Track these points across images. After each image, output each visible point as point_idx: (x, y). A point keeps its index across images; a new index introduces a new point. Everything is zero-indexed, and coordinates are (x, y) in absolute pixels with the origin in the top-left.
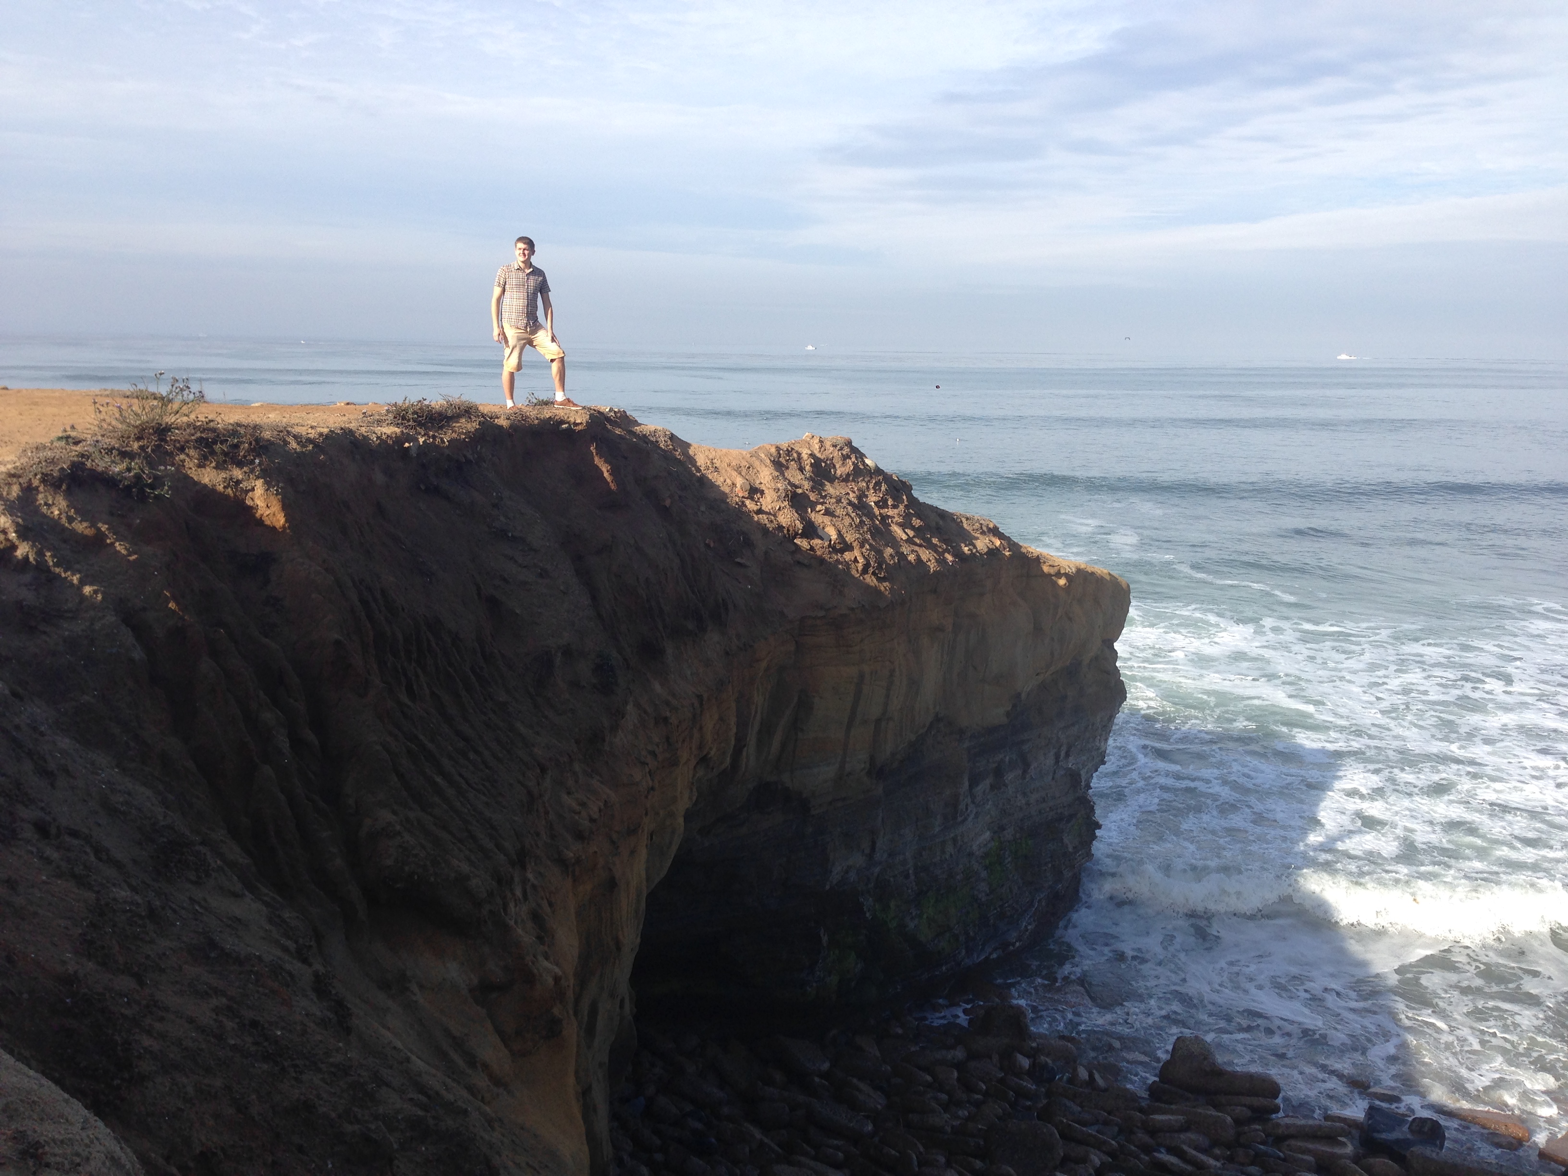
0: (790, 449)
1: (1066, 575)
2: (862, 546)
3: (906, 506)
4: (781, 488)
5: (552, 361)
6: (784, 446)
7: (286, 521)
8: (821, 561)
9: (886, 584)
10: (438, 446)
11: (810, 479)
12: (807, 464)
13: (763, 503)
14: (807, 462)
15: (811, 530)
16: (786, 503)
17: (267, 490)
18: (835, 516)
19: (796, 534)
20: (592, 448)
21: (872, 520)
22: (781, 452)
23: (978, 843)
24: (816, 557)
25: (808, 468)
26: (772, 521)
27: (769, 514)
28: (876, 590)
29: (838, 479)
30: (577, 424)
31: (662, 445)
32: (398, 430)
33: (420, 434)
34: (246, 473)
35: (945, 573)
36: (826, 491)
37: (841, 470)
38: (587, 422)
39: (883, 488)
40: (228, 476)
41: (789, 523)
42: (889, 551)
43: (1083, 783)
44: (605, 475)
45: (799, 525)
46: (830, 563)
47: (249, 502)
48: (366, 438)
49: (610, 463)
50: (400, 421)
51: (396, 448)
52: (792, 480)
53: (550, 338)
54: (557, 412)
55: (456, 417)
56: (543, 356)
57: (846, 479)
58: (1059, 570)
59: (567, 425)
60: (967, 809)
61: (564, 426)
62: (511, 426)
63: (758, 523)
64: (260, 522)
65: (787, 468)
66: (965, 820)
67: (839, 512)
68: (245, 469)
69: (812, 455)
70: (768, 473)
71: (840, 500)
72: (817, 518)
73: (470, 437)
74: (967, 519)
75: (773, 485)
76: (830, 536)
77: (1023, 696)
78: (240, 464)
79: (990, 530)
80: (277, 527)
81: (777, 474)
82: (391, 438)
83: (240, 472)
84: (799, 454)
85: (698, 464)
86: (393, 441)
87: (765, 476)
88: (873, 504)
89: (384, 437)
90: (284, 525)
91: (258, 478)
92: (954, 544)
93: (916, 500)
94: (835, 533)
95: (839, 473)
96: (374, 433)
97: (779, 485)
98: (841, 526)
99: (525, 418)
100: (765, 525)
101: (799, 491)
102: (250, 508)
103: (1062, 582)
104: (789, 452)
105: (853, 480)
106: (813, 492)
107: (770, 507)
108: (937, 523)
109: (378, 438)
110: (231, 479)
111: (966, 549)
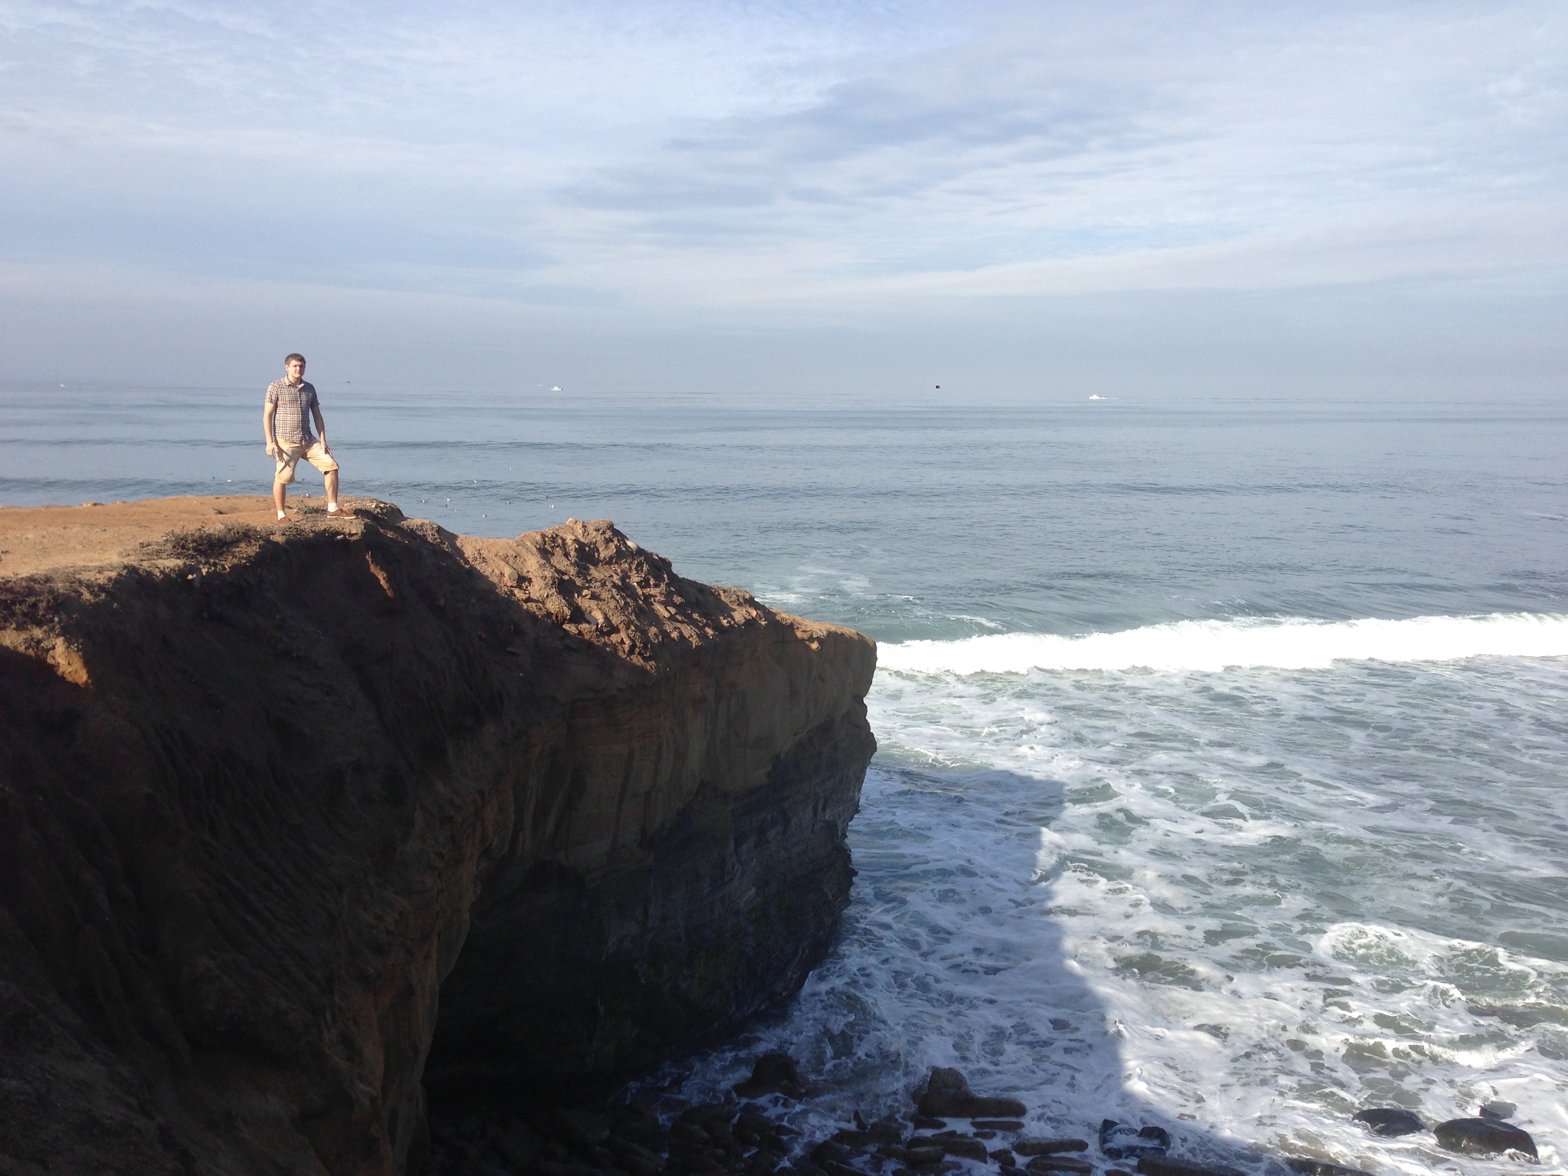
0: (554, 535)
1: (818, 639)
2: (628, 628)
3: (667, 584)
4: (548, 576)
5: (326, 473)
6: (549, 533)
7: (89, 677)
8: (590, 644)
9: (652, 663)
10: (219, 574)
11: (575, 564)
12: (572, 550)
13: (531, 591)
14: (572, 547)
15: (578, 616)
16: (554, 590)
17: (68, 648)
18: (601, 600)
19: (565, 619)
20: (367, 557)
21: (635, 600)
22: (546, 539)
23: (744, 900)
24: (583, 641)
25: (572, 553)
26: (540, 609)
27: (538, 601)
28: (642, 670)
29: (602, 562)
30: (353, 535)
31: (429, 539)
32: (180, 562)
33: (200, 562)
34: (45, 632)
35: (707, 647)
36: (591, 575)
37: (604, 554)
38: (362, 532)
39: (645, 569)
40: (29, 637)
41: (557, 610)
42: (653, 630)
43: (840, 834)
44: (381, 583)
45: (567, 612)
46: (598, 646)
47: (50, 661)
48: (149, 574)
49: (386, 571)
50: (179, 551)
51: (180, 580)
52: (558, 566)
53: (324, 449)
54: (332, 523)
55: (235, 542)
56: (316, 469)
57: (609, 562)
58: (812, 635)
59: (342, 536)
60: (733, 868)
61: (339, 537)
62: (288, 542)
63: (527, 611)
64: (62, 679)
65: (553, 554)
66: (732, 879)
67: (605, 595)
68: (45, 628)
69: (576, 541)
70: (535, 561)
71: (605, 582)
72: (584, 602)
73: (250, 561)
74: (725, 591)
75: (540, 573)
76: (597, 620)
77: (782, 756)
78: (39, 624)
79: (746, 601)
80: (80, 684)
81: (544, 561)
82: (175, 571)
83: (40, 632)
84: (564, 540)
85: (466, 555)
86: (176, 574)
87: (532, 564)
88: (636, 584)
89: (167, 571)
90: (86, 682)
91: (58, 636)
92: (713, 618)
93: (676, 576)
94: (602, 617)
95: (602, 556)
96: (157, 567)
97: (546, 573)
98: (607, 609)
99: (300, 532)
100: (534, 612)
101: (566, 577)
102: (52, 666)
103: (815, 646)
104: (554, 539)
105: (616, 563)
106: (579, 577)
107: (538, 595)
108: (697, 599)
109: (161, 572)
110: (32, 639)
111: (725, 621)
